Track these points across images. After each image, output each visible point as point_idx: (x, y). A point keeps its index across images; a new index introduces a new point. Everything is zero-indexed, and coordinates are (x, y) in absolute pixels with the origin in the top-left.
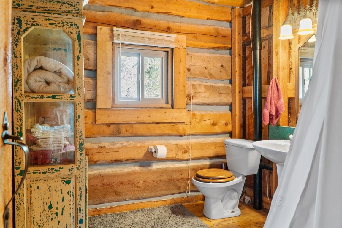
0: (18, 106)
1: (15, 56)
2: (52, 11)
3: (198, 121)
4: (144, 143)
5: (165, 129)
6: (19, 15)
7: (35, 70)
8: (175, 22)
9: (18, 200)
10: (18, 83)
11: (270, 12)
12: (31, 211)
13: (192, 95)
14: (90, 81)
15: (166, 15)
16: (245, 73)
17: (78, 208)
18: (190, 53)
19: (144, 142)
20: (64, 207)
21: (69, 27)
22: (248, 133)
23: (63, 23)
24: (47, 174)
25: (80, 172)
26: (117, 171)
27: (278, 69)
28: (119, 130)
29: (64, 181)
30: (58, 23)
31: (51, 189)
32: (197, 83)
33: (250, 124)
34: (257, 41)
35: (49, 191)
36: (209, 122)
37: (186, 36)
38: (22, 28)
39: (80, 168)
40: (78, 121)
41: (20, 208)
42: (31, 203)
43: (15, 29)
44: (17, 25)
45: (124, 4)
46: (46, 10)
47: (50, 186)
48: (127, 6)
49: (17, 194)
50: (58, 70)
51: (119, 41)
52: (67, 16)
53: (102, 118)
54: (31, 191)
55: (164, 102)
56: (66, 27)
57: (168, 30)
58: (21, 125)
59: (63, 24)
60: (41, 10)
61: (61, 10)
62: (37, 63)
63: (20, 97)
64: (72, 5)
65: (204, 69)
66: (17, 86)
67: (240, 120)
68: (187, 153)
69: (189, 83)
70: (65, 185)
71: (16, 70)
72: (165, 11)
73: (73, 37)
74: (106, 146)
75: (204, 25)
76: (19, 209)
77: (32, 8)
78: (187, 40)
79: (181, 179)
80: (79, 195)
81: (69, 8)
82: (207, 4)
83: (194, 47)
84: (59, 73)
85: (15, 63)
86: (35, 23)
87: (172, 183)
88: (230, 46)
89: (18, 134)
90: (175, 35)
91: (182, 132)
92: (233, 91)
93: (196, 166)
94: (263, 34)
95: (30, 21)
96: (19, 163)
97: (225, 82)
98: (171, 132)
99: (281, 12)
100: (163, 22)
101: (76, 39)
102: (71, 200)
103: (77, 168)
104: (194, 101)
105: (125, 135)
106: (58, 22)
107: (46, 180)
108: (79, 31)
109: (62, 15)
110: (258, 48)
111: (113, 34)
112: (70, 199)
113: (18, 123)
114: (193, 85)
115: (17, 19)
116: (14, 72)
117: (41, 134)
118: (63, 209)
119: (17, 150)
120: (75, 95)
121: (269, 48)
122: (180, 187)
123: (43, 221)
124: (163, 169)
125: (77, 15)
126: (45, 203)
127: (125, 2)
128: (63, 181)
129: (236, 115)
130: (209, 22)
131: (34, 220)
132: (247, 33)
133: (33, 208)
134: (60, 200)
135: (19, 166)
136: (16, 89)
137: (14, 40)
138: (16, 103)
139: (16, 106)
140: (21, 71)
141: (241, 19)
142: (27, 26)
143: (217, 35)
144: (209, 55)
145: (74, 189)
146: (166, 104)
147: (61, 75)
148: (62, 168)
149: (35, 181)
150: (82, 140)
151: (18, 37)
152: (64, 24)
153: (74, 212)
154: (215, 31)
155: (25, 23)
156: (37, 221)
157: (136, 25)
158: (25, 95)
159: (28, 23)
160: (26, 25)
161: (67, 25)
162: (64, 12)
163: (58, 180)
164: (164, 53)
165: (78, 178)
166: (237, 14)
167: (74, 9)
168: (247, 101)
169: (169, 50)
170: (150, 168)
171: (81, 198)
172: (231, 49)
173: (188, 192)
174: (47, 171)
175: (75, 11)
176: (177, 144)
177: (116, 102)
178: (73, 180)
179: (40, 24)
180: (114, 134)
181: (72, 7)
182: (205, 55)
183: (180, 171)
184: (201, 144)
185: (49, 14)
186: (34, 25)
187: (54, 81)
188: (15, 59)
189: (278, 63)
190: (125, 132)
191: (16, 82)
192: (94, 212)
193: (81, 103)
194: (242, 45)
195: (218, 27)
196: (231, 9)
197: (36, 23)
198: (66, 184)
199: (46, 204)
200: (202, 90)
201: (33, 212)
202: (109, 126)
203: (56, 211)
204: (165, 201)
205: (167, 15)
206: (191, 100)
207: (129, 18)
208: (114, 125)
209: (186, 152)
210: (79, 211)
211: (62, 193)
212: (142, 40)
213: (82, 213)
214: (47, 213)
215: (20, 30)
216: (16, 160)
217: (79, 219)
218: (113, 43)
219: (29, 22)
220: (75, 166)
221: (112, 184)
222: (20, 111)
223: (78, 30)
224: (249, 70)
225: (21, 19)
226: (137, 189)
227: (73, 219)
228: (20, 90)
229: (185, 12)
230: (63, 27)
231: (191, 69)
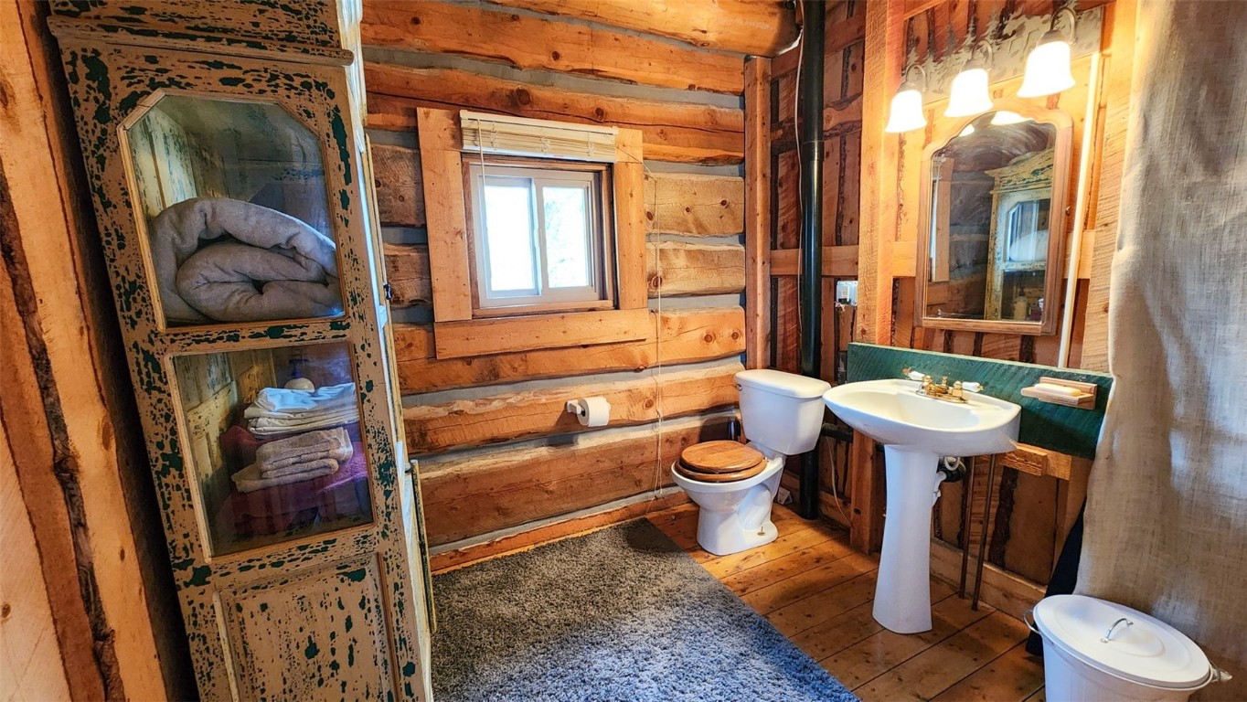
0: (148, 375)
1: (102, 203)
2: (225, 31)
3: (674, 332)
4: (556, 394)
5: (601, 358)
6: (91, 45)
7: (204, 243)
8: (613, 96)
9: (201, 653)
10: (136, 295)
11: (846, 64)
12: (251, 675)
13: (660, 274)
14: (412, 254)
15: (590, 76)
16: (777, 218)
17: (398, 638)
18: (651, 174)
19: (554, 392)
20: (353, 644)
21: (300, 94)
22: (783, 353)
23: (274, 77)
24: (286, 566)
25: (391, 542)
26: (497, 463)
27: (873, 207)
28: (494, 369)
29: (344, 574)
30: (254, 80)
31: (306, 603)
32: (669, 246)
33: (788, 334)
34: (813, 139)
35: (302, 609)
36: (698, 334)
37: (641, 132)
38: (113, 95)
39: (388, 533)
40: (367, 398)
41: (212, 675)
42: (246, 654)
43: (87, 100)
44: (90, 82)
45: (481, 47)
46: (201, 26)
47: (303, 597)
48: (492, 53)
49: (197, 639)
50: (284, 241)
51: (478, 149)
52: (284, 53)
53: (451, 345)
54: (241, 620)
55: (596, 295)
56: (287, 92)
57: (599, 117)
58: (174, 432)
59: (273, 83)
60: (181, 27)
61: (258, 30)
62: (206, 223)
63: (151, 342)
64: (298, 12)
65: (685, 212)
66: (133, 306)
67: (764, 326)
68: (653, 407)
69: (653, 247)
70: (349, 585)
71: (118, 252)
72: (587, 66)
73: (316, 128)
74: (466, 410)
75: (681, 103)
76: (209, 680)
77: (141, 17)
78: (644, 141)
79: (642, 464)
80: (395, 605)
81: (289, 22)
82: (690, 48)
83: (660, 160)
84: (289, 251)
85: (109, 226)
86: (164, 78)
87: (622, 475)
88: (742, 155)
89: (167, 463)
90: (615, 130)
91: (639, 363)
92: (750, 261)
93: (673, 433)
94: (829, 121)
95: (143, 70)
96: (185, 549)
97: (729, 240)
98: (616, 365)
99: (887, 59)
100: (585, 95)
101: (328, 135)
102: (372, 621)
103: (380, 534)
104: (666, 288)
105: (508, 379)
106: (256, 73)
107: (286, 582)
108: (337, 109)
109: (265, 48)
110: (816, 158)
111: (460, 130)
112: (369, 619)
113: (160, 429)
114: (661, 250)
115: (85, 59)
116: (112, 257)
117: (277, 422)
118: (351, 648)
119: (173, 512)
120: (349, 321)
121: (841, 155)
122: (640, 481)
123: (293, 695)
124: (601, 447)
125: (321, 48)
126: (293, 645)
127: (485, 43)
128: (341, 576)
129: (757, 315)
130: (694, 95)
131: (264, 696)
132: (782, 122)
133: (258, 665)
134: (339, 626)
135: (187, 556)
136: (130, 318)
137: (90, 142)
138: (138, 364)
139: (140, 372)
140: (139, 256)
141: (768, 87)
142: (132, 89)
143: (713, 129)
144: (694, 178)
145: (379, 589)
146: (600, 299)
147: (298, 257)
148: (334, 541)
149: (250, 591)
150: (387, 452)
151: (104, 132)
152: (278, 81)
153: (387, 650)
154: (708, 117)
155: (123, 78)
156: (273, 697)
157: (517, 104)
158: (168, 335)
159: (136, 77)
160: (129, 85)
161: (290, 87)
162: (272, 39)
163: (326, 574)
164: (591, 176)
165: (386, 559)
166: (759, 75)
167: (309, 27)
168: (781, 282)
169: (603, 168)
170: (572, 448)
171: (401, 612)
172: (743, 160)
173: (658, 488)
174: (284, 558)
175: (314, 36)
176: (630, 390)
177: (482, 303)
178: (371, 567)
179: (184, 81)
180: (484, 380)
181: (300, 19)
182: (685, 177)
183: (638, 446)
184: (683, 384)
185: (213, 44)
186: (162, 85)
187: (276, 278)
188: (106, 212)
189: (873, 192)
190: (510, 372)
191: (128, 294)
192: (451, 558)
193: (369, 345)
194: (769, 149)
195: (714, 108)
196: (743, 61)
197: (166, 76)
198: (353, 580)
199: (298, 647)
200: (680, 261)
201: (258, 675)
202: (469, 364)
203: (332, 659)
204: (610, 513)
205: (594, 77)
206: (657, 286)
207: (500, 86)
208: (482, 359)
209: (649, 404)
210: (401, 644)
211: (341, 607)
212: (536, 145)
213: (410, 649)
214: (304, 669)
215: (104, 102)
216: (173, 541)
217: (403, 664)
218: (461, 153)
219: (137, 73)
220: (374, 531)
221: (488, 494)
222: (160, 390)
223: (333, 103)
224: (788, 210)
225: (101, 58)
226: (546, 496)
227: (386, 668)
228: (148, 319)
229: (636, 70)
230: (273, 91)
231: (656, 214)
